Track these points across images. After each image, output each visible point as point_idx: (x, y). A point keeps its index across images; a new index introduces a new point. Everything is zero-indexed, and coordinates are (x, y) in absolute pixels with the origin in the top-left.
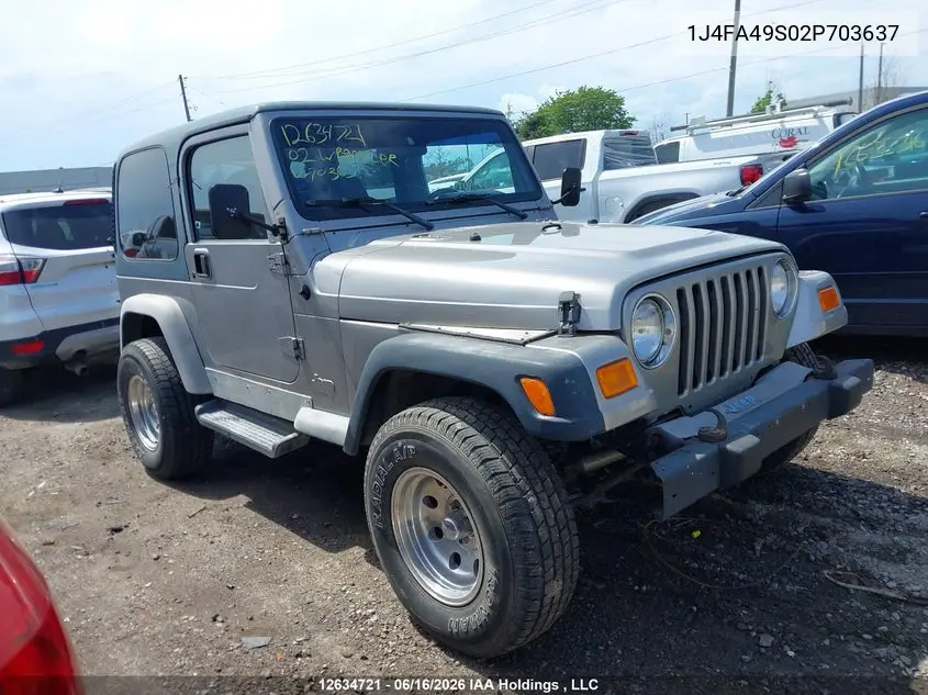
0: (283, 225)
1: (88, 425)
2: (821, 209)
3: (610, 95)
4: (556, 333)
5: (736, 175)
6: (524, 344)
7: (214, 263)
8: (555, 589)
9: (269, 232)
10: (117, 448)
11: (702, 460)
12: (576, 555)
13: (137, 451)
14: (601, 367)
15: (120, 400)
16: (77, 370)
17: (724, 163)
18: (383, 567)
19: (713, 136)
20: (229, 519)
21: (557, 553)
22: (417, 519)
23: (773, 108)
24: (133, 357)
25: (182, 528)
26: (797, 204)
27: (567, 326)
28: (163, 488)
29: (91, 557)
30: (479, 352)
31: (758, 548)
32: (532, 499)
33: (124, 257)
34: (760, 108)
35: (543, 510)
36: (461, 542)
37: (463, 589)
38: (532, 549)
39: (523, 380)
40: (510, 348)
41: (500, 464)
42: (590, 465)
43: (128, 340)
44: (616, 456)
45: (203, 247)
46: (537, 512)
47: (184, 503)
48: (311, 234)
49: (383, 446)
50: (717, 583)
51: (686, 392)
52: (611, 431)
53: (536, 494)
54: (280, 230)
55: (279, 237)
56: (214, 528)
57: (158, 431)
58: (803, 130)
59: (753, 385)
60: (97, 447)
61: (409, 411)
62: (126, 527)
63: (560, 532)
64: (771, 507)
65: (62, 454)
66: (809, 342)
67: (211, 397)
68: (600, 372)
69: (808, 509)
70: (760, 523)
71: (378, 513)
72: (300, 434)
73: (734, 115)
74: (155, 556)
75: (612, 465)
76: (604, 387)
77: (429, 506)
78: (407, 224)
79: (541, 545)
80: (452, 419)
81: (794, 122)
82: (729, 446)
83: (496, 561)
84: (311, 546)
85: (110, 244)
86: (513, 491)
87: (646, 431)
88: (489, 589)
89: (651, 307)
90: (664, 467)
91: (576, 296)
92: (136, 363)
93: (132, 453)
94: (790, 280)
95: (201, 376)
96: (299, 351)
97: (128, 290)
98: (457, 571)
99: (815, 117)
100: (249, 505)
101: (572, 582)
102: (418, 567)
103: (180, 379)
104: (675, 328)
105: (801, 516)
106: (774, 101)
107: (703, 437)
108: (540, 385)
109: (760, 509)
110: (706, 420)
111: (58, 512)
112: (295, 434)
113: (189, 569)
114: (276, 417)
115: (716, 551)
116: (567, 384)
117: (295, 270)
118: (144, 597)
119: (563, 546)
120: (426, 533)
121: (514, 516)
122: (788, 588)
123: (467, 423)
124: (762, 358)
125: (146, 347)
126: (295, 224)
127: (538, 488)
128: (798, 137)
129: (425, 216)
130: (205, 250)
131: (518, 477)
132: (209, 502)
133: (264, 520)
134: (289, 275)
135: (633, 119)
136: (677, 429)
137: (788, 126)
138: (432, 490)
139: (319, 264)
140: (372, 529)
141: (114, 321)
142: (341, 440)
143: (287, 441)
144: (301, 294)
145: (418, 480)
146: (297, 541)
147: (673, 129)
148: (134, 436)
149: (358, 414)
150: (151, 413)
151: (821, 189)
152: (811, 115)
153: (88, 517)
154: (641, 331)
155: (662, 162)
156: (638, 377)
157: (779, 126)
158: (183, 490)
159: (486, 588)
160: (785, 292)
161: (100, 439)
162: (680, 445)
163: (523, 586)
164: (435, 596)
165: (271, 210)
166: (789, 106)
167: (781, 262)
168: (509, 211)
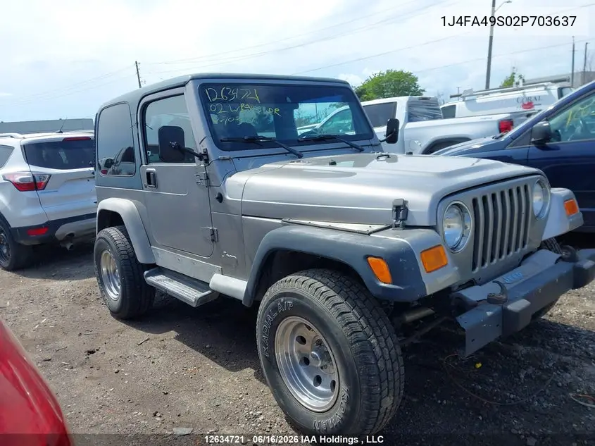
0: (206, 154)
1: (74, 282)
2: (556, 148)
3: (408, 75)
4: (390, 227)
5: (496, 126)
6: (369, 234)
7: (159, 178)
8: (388, 402)
9: (196, 158)
10: (92, 298)
11: (491, 317)
12: (403, 380)
13: (105, 300)
14: (423, 251)
15: (96, 266)
16: (68, 246)
17: (488, 118)
18: (268, 382)
19: (478, 101)
20: (164, 347)
21: (390, 378)
22: (292, 352)
23: (518, 84)
24: (104, 239)
25: (133, 352)
26: (541, 145)
27: (399, 222)
28: (121, 325)
29: (74, 370)
30: (338, 239)
31: (522, 376)
32: (373, 341)
33: (101, 174)
34: (509, 84)
35: (381, 349)
36: (322, 368)
37: (324, 400)
38: (374, 375)
39: (369, 259)
40: (359, 237)
41: (352, 316)
42: (410, 317)
43: (101, 227)
44: (429, 311)
45: (152, 168)
46: (377, 349)
47: (135, 335)
48: (224, 159)
49: (271, 301)
50: (496, 400)
51: (477, 269)
52: (431, 295)
53: (376, 337)
54: (204, 157)
55: (203, 162)
56: (155, 352)
57: (119, 287)
58: (537, 98)
59: (520, 265)
60: (79, 297)
61: (288, 278)
62: (97, 350)
63: (392, 363)
64: (529, 348)
65: (57, 301)
66: (555, 237)
67: (154, 265)
68: (423, 254)
69: (555, 350)
70: (522, 359)
71: (266, 347)
72: (213, 291)
73: (490, 87)
74: (116, 370)
75: (424, 318)
76: (427, 265)
77: (300, 343)
78: (285, 153)
79: (379, 372)
80: (318, 284)
81: (532, 93)
82: (510, 307)
83: (348, 383)
84: (218, 367)
85: (91, 166)
86: (361, 335)
87: (451, 296)
88: (342, 401)
89: (456, 211)
90: (466, 321)
91: (405, 202)
92: (106, 243)
93: (102, 301)
94: (545, 194)
95: (149, 252)
96: (214, 236)
97: (103, 195)
98: (319, 388)
99: (546, 89)
100: (177, 338)
101: (399, 398)
102: (293, 385)
103: (135, 254)
104: (470, 225)
105: (551, 355)
106: (517, 79)
107: (491, 300)
108: (382, 263)
109: (522, 349)
110: (491, 288)
111: (54, 339)
112: (210, 292)
113: (137, 379)
114: (197, 280)
115: (493, 377)
116: (400, 262)
117: (213, 183)
118: (109, 398)
119: (394, 374)
120: (298, 361)
121: (361, 352)
122: (545, 405)
123: (329, 287)
124: (526, 246)
125: (113, 232)
126: (214, 154)
127: (378, 333)
128: (535, 103)
129: (298, 149)
130: (154, 170)
131: (365, 325)
132: (151, 335)
133: (188, 348)
134: (209, 186)
135: (424, 91)
136: (472, 294)
137: (528, 95)
138: (303, 332)
139: (229, 179)
140: (261, 357)
141: (93, 215)
142: (241, 296)
143: (205, 296)
144: (217, 198)
145: (294, 324)
146: (209, 363)
147: (451, 97)
148: (103, 291)
149: (253, 278)
150: (115, 276)
151: (557, 135)
152: (543, 88)
153: (73, 344)
154: (449, 227)
155: (445, 117)
156: (448, 258)
157: (521, 95)
158: (134, 327)
159: (340, 400)
160: (541, 203)
161: (81, 291)
162: (474, 305)
163: (367, 400)
164: (303, 404)
165: (198, 144)
166: (527, 83)
167: (539, 182)
168: (352, 146)
